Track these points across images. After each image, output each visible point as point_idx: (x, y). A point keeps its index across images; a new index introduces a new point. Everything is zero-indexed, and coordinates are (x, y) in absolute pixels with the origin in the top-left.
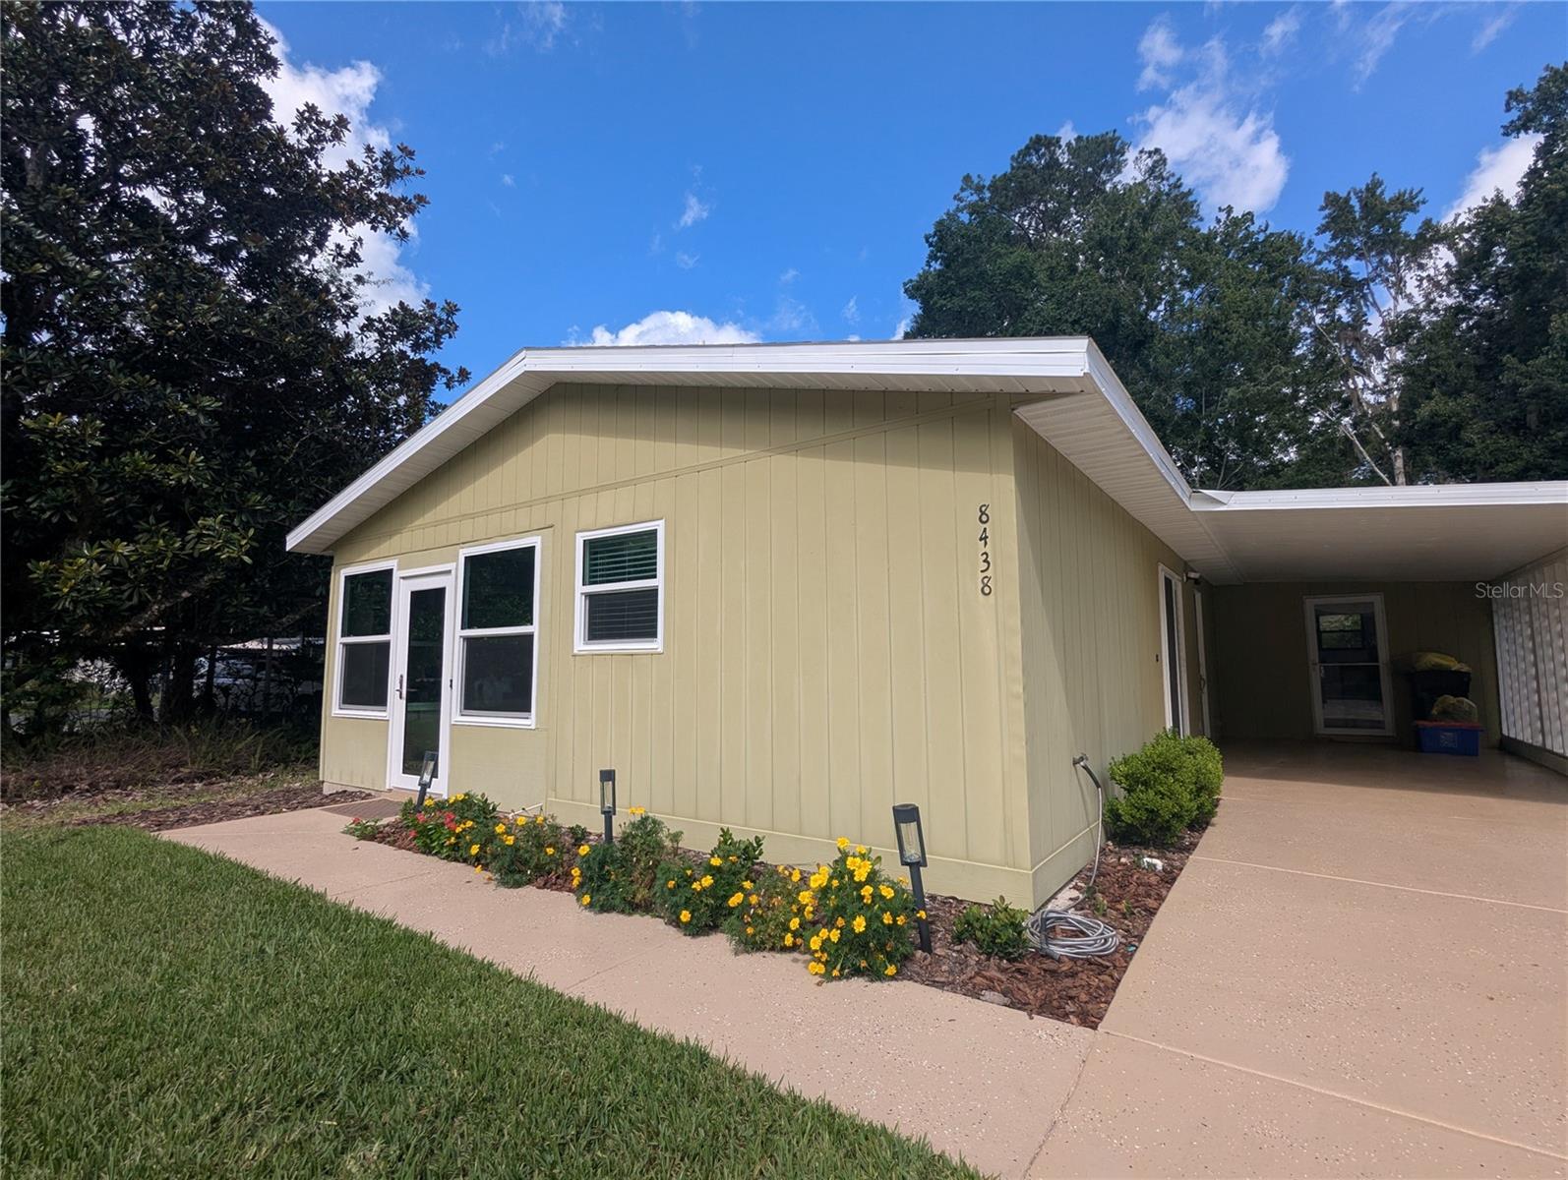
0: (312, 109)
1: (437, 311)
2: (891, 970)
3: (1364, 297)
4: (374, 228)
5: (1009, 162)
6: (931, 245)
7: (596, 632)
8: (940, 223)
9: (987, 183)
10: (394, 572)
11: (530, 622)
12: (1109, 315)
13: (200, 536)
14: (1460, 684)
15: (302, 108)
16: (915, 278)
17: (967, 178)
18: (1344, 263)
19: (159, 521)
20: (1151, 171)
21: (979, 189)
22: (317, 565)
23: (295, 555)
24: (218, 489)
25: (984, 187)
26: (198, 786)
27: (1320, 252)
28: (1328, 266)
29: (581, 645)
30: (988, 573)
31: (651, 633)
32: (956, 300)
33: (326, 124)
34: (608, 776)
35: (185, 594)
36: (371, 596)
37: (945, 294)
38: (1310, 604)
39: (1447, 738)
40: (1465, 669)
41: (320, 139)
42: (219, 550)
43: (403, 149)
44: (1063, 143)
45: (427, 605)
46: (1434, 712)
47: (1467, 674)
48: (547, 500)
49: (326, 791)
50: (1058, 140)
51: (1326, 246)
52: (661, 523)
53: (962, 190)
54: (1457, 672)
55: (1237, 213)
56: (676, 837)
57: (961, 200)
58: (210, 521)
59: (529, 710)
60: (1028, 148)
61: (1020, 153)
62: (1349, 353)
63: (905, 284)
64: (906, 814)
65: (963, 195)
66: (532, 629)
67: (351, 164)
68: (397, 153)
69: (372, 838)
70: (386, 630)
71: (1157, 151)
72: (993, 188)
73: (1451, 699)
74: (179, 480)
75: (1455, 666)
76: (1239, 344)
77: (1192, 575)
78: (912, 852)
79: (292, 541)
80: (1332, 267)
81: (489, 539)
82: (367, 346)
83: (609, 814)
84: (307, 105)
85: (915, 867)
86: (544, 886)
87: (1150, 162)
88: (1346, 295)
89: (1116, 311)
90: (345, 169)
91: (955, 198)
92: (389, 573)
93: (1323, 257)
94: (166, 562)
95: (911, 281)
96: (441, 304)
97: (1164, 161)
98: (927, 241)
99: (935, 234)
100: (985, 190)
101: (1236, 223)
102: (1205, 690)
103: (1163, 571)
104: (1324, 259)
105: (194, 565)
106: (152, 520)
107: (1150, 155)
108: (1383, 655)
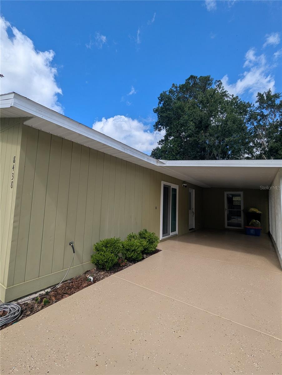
3: (266, 119)
5: (185, 81)
6: (159, 100)
8: (161, 94)
9: (178, 86)
12: (200, 119)
14: (257, 217)
17: (173, 84)
18: (262, 110)
20: (218, 86)
21: (176, 87)
25: (177, 87)
27: (256, 108)
28: (258, 111)
32: (165, 114)
37: (162, 112)
38: (226, 193)
39: (252, 231)
40: (260, 212)
44: (198, 78)
46: (250, 224)
47: (260, 214)
50: (197, 77)
51: (258, 106)
53: (172, 87)
54: (258, 214)
55: (234, 96)
57: (172, 90)
60: (189, 78)
61: (187, 79)
62: (262, 132)
63: (153, 109)
72: (179, 87)
73: (254, 221)
75: (258, 212)
77: (185, 185)
80: (260, 112)
87: (218, 83)
88: (262, 118)
95: (155, 108)
97: (221, 84)
98: (158, 99)
100: (178, 88)
101: (234, 99)
102: (194, 216)
103: (163, 183)
107: (218, 81)
108: (242, 208)
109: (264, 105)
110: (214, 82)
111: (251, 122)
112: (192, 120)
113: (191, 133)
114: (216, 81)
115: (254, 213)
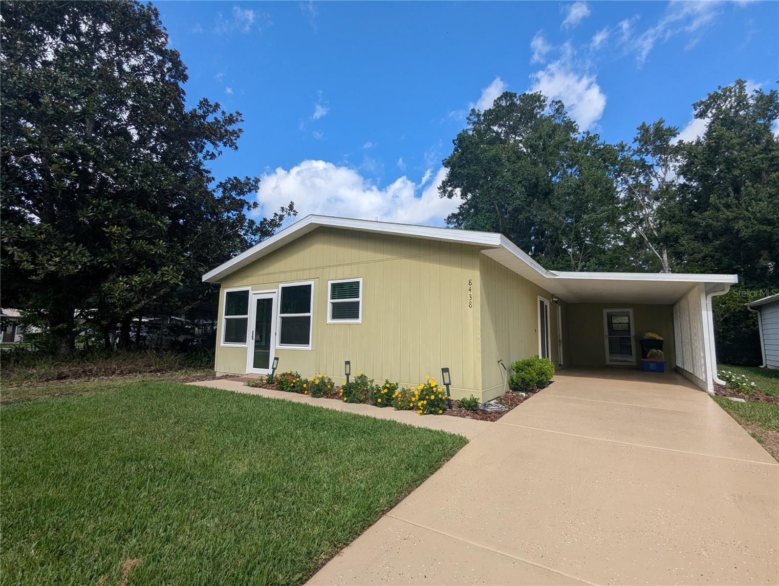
0: (206, 100)
1: (251, 182)
2: (441, 412)
3: (651, 173)
4: (225, 146)
5: (493, 103)
6: (455, 144)
7: (335, 316)
8: (460, 135)
9: (482, 113)
10: (251, 293)
11: (309, 312)
12: (534, 180)
13: (163, 274)
14: (659, 345)
15: (202, 100)
16: (448, 158)
17: (473, 111)
18: (644, 157)
19: (147, 267)
20: (557, 110)
21: (478, 115)
22: (214, 288)
23: (207, 284)
24: (168, 255)
25: (480, 115)
26: (159, 374)
28: (635, 158)
29: (329, 320)
30: (471, 301)
31: (357, 317)
32: (466, 170)
33: (211, 106)
34: (348, 363)
35: (154, 297)
36: (239, 302)
37: (461, 167)
38: (605, 312)
39: (652, 366)
40: (662, 339)
41: (208, 111)
42: (170, 280)
43: (238, 113)
44: (518, 95)
45: (265, 306)
46: (648, 355)
47: (662, 341)
48: (317, 268)
49: (218, 375)
50: (515, 94)
51: (636, 148)
52: (361, 279)
53: (470, 115)
54: (659, 340)
55: (592, 135)
56: (372, 381)
57: (470, 120)
58: (166, 268)
59: (308, 343)
60: (501, 97)
61: (498, 98)
62: (643, 198)
63: (443, 161)
64: (445, 370)
65: (471, 117)
66: (311, 314)
67: (216, 118)
68: (235, 114)
69: (256, 387)
70: (246, 314)
71: (560, 101)
72: (485, 115)
73: (655, 350)
74: (156, 252)
75: (658, 338)
76: (588, 196)
77: (554, 299)
78: (447, 381)
79: (205, 278)
80: (638, 158)
81: (292, 281)
82: (218, 194)
83: (348, 375)
84: (204, 99)
85: (447, 385)
86: (327, 398)
87: (557, 106)
88: (643, 171)
89: (537, 179)
90: (213, 121)
91: (467, 118)
92: (247, 292)
93: (635, 152)
94: (151, 284)
95: (445, 159)
96: (253, 179)
97: (563, 106)
98: (453, 142)
100: (481, 116)
101: (591, 139)
102: (561, 345)
103: (539, 298)
104: (635, 154)
105: (157, 286)
106: (144, 267)
107: (557, 103)
108: (633, 333)
109: (648, 147)
110: (548, 102)
111: (622, 177)
112: (520, 182)
113: (519, 205)
114: (553, 102)
115: (654, 340)
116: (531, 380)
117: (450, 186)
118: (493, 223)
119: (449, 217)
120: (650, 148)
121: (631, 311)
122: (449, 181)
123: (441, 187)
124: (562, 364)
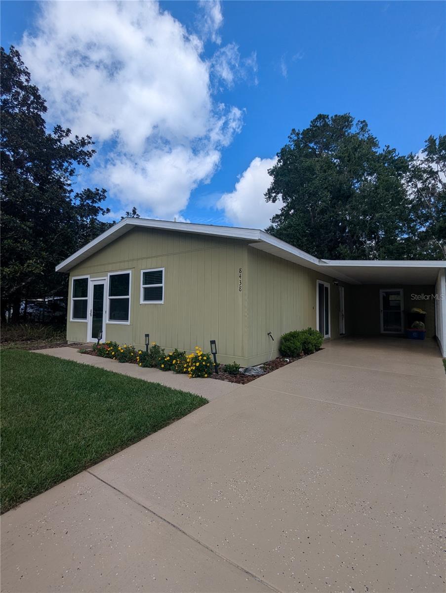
0: (59, 127)
1: (100, 192)
2: (206, 375)
3: (437, 178)
4: (79, 164)
5: (310, 123)
6: (279, 157)
7: (146, 299)
8: (283, 149)
9: (300, 133)
10: (89, 280)
11: (128, 295)
12: (338, 186)
13: (28, 266)
14: (421, 318)
15: (56, 126)
16: (272, 168)
17: (294, 130)
18: (431, 165)
19: (15, 261)
20: (362, 128)
21: (298, 134)
22: (64, 276)
23: (57, 272)
24: (33, 251)
26: (29, 342)
27: (421, 161)
28: (424, 166)
29: (142, 302)
30: (241, 286)
31: (161, 299)
32: (286, 177)
33: (64, 131)
34: (147, 336)
35: (23, 284)
36: (81, 286)
37: (283, 175)
38: (382, 293)
39: (415, 334)
40: (424, 313)
41: (62, 136)
42: (34, 270)
43: (88, 136)
44: (330, 117)
45: (99, 289)
46: (412, 326)
48: (133, 260)
49: (69, 343)
50: (328, 116)
51: (424, 158)
52: (164, 268)
53: (291, 134)
54: (422, 314)
56: (163, 350)
57: (291, 138)
58: (31, 261)
59: (128, 320)
60: (316, 119)
61: (314, 120)
62: (430, 198)
63: (268, 170)
64: (213, 342)
65: (291, 136)
66: (129, 297)
67: (71, 142)
68: (86, 138)
69: (85, 353)
70: (86, 296)
71: (364, 121)
72: (303, 134)
73: (418, 322)
74: (22, 249)
75: (422, 312)
76: (381, 198)
77: (335, 282)
78: (214, 351)
79: (57, 268)
80: (426, 166)
81: (117, 271)
82: (77, 202)
83: (147, 345)
84: (58, 125)
85: (214, 354)
86: (131, 363)
87: (361, 125)
88: (431, 177)
89: (341, 184)
90: (69, 143)
91: (288, 137)
94: (18, 274)
96: (101, 190)
97: (367, 125)
98: (277, 155)
99: (281, 153)
100: (300, 135)
101: (389, 152)
102: (344, 318)
103: (318, 282)
104: (423, 163)
105: (25, 275)
106: (14, 261)
107: (362, 122)
108: (402, 308)
109: (434, 157)
110: (354, 123)
111: (412, 182)
112: (326, 188)
113: (325, 206)
114: (359, 121)
115: (418, 314)
116: (295, 349)
117: (274, 193)
118: (307, 221)
119: (273, 218)
120: (435, 157)
121: (401, 291)
122: (273, 188)
123: (267, 193)
124: (344, 333)
